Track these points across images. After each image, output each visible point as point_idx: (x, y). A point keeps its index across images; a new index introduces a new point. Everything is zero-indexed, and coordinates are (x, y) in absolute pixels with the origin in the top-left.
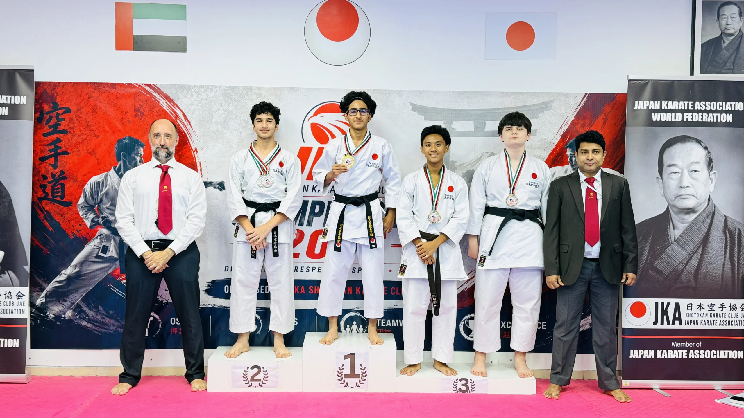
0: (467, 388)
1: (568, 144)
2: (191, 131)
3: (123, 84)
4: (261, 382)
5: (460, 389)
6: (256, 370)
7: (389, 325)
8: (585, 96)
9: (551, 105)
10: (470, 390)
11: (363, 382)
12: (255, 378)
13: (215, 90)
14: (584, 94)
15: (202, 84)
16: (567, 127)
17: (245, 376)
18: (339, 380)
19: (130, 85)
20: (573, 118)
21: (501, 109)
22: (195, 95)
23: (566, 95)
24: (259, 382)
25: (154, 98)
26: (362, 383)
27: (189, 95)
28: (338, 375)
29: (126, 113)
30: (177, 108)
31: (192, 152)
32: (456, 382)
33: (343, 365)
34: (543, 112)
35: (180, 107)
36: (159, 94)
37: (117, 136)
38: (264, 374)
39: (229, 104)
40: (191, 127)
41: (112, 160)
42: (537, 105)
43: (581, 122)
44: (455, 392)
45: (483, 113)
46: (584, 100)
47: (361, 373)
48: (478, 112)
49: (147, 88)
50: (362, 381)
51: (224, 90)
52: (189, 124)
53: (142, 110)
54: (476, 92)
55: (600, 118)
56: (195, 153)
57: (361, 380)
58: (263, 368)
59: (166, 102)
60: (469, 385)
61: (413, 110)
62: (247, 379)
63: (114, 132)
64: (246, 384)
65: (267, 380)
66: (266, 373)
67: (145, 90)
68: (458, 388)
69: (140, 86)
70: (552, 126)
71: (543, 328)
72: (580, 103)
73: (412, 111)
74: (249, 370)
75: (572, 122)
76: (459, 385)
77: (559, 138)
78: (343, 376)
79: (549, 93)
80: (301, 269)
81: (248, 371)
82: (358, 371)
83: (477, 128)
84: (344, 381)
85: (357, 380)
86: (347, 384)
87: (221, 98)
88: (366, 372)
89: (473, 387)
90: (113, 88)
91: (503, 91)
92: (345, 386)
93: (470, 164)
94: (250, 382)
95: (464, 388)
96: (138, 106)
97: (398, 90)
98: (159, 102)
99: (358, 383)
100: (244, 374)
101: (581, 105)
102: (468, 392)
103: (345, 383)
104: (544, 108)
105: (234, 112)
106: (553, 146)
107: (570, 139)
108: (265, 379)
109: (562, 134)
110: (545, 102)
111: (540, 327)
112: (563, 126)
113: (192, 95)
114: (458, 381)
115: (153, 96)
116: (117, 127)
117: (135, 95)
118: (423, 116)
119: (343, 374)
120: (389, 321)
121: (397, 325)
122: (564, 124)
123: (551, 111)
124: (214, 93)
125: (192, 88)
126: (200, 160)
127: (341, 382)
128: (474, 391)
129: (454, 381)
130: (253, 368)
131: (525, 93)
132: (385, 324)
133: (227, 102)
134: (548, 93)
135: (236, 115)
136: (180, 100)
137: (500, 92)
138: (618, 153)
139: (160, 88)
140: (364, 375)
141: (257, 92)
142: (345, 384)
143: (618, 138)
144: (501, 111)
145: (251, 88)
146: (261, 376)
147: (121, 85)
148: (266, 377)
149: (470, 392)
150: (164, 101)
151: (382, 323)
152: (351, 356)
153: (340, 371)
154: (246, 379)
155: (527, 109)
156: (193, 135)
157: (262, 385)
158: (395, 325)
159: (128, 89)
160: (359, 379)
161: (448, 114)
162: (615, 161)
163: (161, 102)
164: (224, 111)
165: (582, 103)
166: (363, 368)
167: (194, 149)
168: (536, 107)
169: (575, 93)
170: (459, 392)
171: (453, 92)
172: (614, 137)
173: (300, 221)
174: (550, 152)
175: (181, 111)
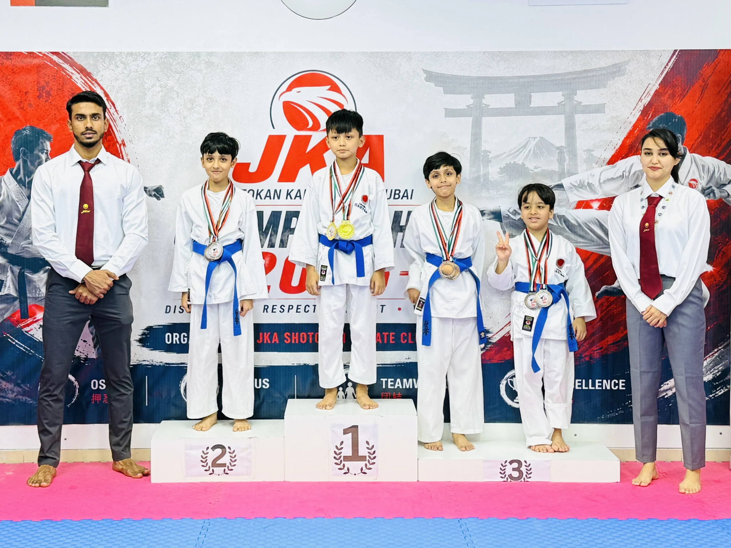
0: (521, 473)
1: (651, 123)
2: (116, 116)
3: (21, 53)
4: (226, 468)
5: (510, 476)
6: (219, 451)
7: (398, 387)
8: (674, 54)
9: (626, 68)
10: (524, 476)
11: (371, 466)
12: (218, 462)
13: (149, 58)
14: (672, 52)
15: (131, 51)
16: (648, 99)
17: (204, 459)
18: (336, 464)
19: (31, 54)
20: (657, 87)
21: (554, 75)
22: (121, 66)
23: (647, 53)
24: (223, 468)
25: (65, 72)
26: (370, 469)
27: (112, 67)
28: (335, 457)
29: (26, 93)
30: (96, 85)
31: (118, 146)
32: (504, 465)
33: (342, 443)
34: (614, 78)
35: (100, 83)
36: (71, 66)
37: (13, 126)
38: (231, 456)
39: (168, 77)
40: (116, 111)
41: (8, 160)
42: (604, 68)
43: (669, 92)
44: (504, 480)
45: (528, 82)
46: (673, 60)
47: (367, 455)
48: (521, 80)
49: (55, 58)
50: (369, 466)
51: (161, 58)
52: (113, 107)
53: (47, 88)
54: (516, 53)
55: (697, 85)
56: (122, 147)
57: (368, 464)
58: (229, 448)
59: (81, 77)
60: (523, 469)
61: (427, 79)
62: (207, 464)
63: (9, 120)
64: (206, 470)
65: (235, 465)
66: (234, 454)
67: (51, 60)
68: (507, 474)
69: (44, 55)
70: (626, 97)
71: (621, 388)
72: (667, 65)
73: (426, 81)
74: (210, 450)
75: (656, 91)
76: (509, 470)
77: (638, 115)
78: (342, 458)
79: (622, 51)
80: (273, 309)
81: (207, 453)
82: (363, 451)
83: (519, 103)
84: (344, 465)
85: (362, 464)
86: (348, 469)
87: (157, 70)
88: (374, 452)
89: (529, 471)
90: (7, 59)
91: (556, 50)
92: (345, 473)
93: (510, 155)
94: (211, 469)
95: (516, 474)
96: (42, 83)
97: (404, 53)
98: (71, 77)
99: (364, 468)
100: (202, 457)
101: (668, 68)
102: (522, 480)
103: (346, 468)
104: (614, 73)
105: (175, 89)
106: (629, 128)
107: (653, 117)
108: (233, 464)
109: (642, 108)
110: (616, 64)
111: (617, 387)
112: (643, 97)
113: (117, 66)
114: (507, 463)
115: (63, 69)
116: (14, 113)
117: (39, 67)
118: (442, 89)
119: (342, 455)
120: (398, 380)
121: (411, 387)
122: (644, 95)
123: (626, 76)
124: (147, 63)
125: (117, 56)
126: (129, 157)
127: (339, 467)
128: (530, 477)
129: (502, 465)
130: (214, 448)
131: (587, 52)
132: (394, 385)
133: (166, 75)
134: (620, 51)
135: (178, 93)
136: (100, 74)
137: (552, 52)
138: (723, 135)
139: (72, 57)
140: (372, 456)
141: (207, 60)
142: (345, 470)
143: (723, 114)
144: (553, 78)
145: (198, 55)
146: (226, 459)
147: (19, 55)
148: (233, 460)
149: (524, 479)
150: (78, 76)
151: (389, 383)
152: (353, 430)
153: (338, 452)
154: (205, 464)
155: (590, 74)
156: (118, 122)
157: (229, 472)
158: (408, 387)
159: (29, 60)
160: (364, 463)
161: (478, 84)
162: (719, 145)
163: (74, 77)
164: (161, 87)
165: (670, 64)
166: (370, 447)
167: (120, 142)
168: (604, 72)
169: (658, 51)
170: (509, 480)
171: (484, 53)
172: (718, 112)
173: (270, 240)
174: (625, 135)
175: (102, 88)
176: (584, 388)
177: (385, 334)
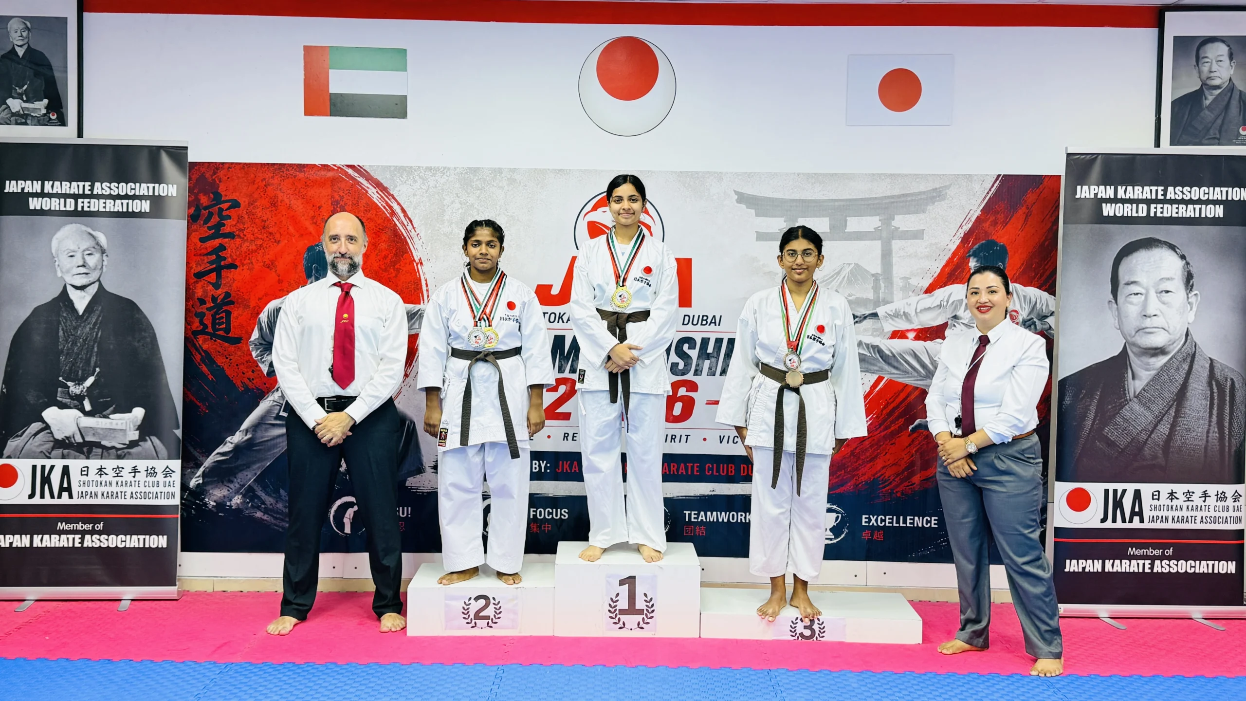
0: (813, 631)
1: (972, 251)
2: (413, 233)
3: (315, 165)
4: (490, 621)
5: (801, 635)
6: (482, 602)
7: (702, 520)
8: (997, 179)
9: (946, 193)
10: (817, 635)
11: (649, 621)
12: (480, 615)
13: (448, 174)
14: (996, 177)
15: (429, 166)
16: (970, 226)
17: (466, 612)
18: (611, 617)
19: (325, 167)
20: (978, 213)
21: (870, 199)
22: (419, 181)
23: (969, 177)
24: (487, 621)
25: (361, 186)
26: (648, 623)
27: (410, 182)
28: (609, 611)
29: (320, 207)
30: (393, 200)
31: (415, 264)
32: (795, 622)
33: (618, 595)
34: (933, 203)
35: (397, 198)
36: (367, 180)
37: (306, 242)
38: (495, 608)
39: (468, 194)
40: (414, 228)
41: (300, 277)
42: (924, 193)
43: (991, 219)
44: (794, 638)
45: (844, 206)
46: (996, 185)
47: (645, 608)
48: (836, 204)
49: (350, 171)
50: (646, 620)
51: (462, 173)
52: (410, 224)
53: (342, 203)
54: (832, 175)
55: (1020, 212)
56: (419, 265)
57: (646, 618)
58: (494, 599)
59: (377, 192)
60: (816, 627)
61: (739, 201)
62: (469, 616)
63: (302, 235)
64: (468, 623)
65: (499, 618)
66: (499, 606)
67: (346, 174)
68: (798, 632)
69: (339, 168)
70: (946, 223)
71: (933, 526)
72: (990, 190)
73: (738, 202)
74: (472, 601)
75: (978, 217)
77: (958, 242)
78: (617, 612)
79: (943, 175)
80: (573, 437)
81: (470, 604)
82: (640, 604)
83: (834, 227)
84: (619, 619)
85: (639, 618)
86: (624, 624)
87: (457, 186)
88: (653, 605)
89: (822, 631)
90: (300, 171)
91: (874, 173)
92: (620, 628)
93: (824, 281)
94: (473, 621)
95: (807, 633)
96: (337, 197)
97: (715, 173)
98: (367, 192)
99: (641, 623)
100: (464, 608)
101: (991, 193)
102: (815, 639)
103: (621, 623)
104: (934, 197)
105: (476, 206)
106: (949, 255)
107: (973, 244)
108: (497, 616)
109: (962, 235)
110: (936, 189)
111: (929, 524)
112: (964, 224)
113: (415, 181)
114: (798, 621)
115: (358, 183)
116: (306, 228)
117: (334, 181)
118: (754, 211)
119: (618, 608)
120: (702, 513)
121: (715, 520)
122: (965, 221)
123: (946, 201)
124: (447, 178)
125: (415, 170)
126: (426, 276)
127: (614, 621)
128: (823, 637)
129: (792, 622)
130: (477, 598)
131: (906, 175)
132: (697, 518)
133: (466, 191)
134: (941, 175)
135: (478, 210)
136: (397, 189)
137: (869, 174)
138: (1046, 265)
139: (368, 170)
140: (650, 610)
141: (509, 176)
142: (621, 625)
143: (1047, 243)
144: (870, 202)
145: (500, 171)
146: (490, 611)
147: (313, 167)
148: (498, 611)
149: (817, 638)
150: (374, 190)
151: (693, 516)
152: (630, 581)
153: (613, 604)
154: (466, 616)
155: (909, 199)
156: (416, 239)
157: (493, 625)
158: (712, 520)
159: (323, 173)
160: (642, 617)
161: (791, 207)
162: (1041, 276)
163: (370, 192)
164: (461, 204)
165: (993, 189)
166: (648, 599)
167: (417, 261)
168: (923, 196)
169: (981, 175)
170: (800, 638)
171: (799, 174)
172: (1042, 241)
173: (572, 366)
174: (943, 263)
175: (399, 204)
176: (895, 524)
177: (689, 465)
